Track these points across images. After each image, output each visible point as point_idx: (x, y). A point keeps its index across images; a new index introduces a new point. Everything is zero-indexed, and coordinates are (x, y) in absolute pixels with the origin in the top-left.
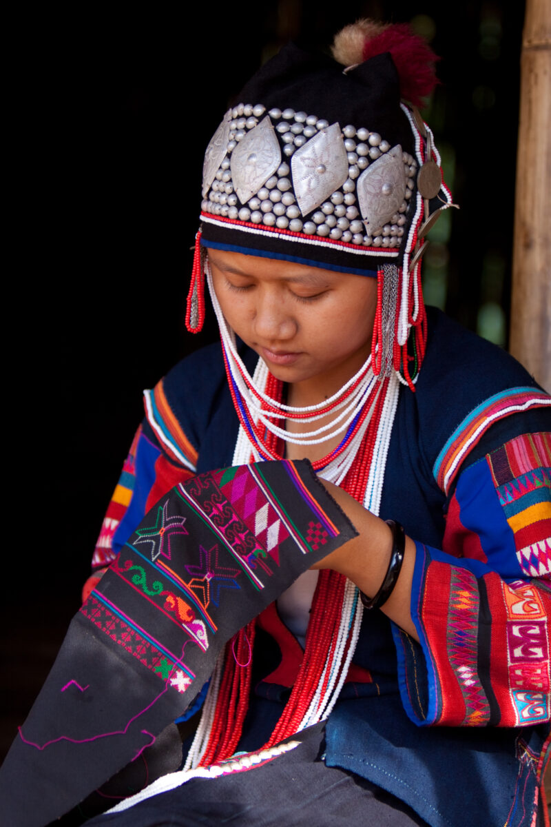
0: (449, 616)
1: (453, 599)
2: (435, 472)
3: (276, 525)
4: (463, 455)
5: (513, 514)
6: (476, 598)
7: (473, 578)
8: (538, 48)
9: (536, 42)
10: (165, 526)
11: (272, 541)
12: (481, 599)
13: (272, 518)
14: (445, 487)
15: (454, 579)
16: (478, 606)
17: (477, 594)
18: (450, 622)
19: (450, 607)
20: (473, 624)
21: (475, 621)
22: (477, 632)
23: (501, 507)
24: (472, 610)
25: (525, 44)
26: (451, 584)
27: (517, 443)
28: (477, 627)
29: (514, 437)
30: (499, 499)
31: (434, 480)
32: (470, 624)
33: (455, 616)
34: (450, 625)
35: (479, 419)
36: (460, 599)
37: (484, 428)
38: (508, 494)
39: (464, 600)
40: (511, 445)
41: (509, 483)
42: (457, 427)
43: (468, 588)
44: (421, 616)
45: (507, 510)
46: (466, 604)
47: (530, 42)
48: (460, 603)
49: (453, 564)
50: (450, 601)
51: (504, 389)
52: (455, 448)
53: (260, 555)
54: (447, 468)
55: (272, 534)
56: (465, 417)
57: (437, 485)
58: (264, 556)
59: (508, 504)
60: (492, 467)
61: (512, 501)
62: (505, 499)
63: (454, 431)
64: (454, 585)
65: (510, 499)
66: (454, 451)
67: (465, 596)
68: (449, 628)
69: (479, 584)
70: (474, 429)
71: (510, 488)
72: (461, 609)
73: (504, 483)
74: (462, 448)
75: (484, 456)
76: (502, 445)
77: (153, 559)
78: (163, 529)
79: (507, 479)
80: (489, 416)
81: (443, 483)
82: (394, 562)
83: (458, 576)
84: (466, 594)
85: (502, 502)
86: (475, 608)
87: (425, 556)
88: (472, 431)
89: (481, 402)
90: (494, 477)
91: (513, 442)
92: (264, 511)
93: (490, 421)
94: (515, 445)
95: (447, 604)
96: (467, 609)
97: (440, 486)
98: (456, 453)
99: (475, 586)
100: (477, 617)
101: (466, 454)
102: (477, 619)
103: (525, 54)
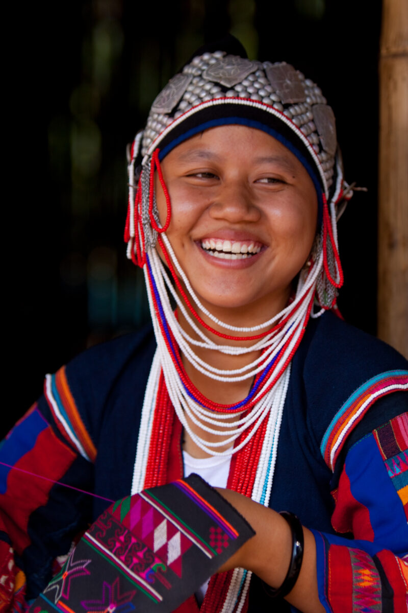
0: (354, 595)
1: (356, 578)
2: (323, 448)
3: (177, 538)
4: (349, 430)
5: (402, 487)
6: (377, 574)
7: (369, 557)
8: (396, 56)
9: (394, 50)
10: (68, 570)
11: (174, 553)
12: (380, 575)
13: (171, 532)
14: (331, 462)
15: (353, 560)
16: (380, 581)
17: (376, 571)
18: (354, 600)
19: (354, 586)
20: (377, 600)
21: (378, 596)
22: (381, 607)
23: (390, 478)
24: (375, 586)
25: (384, 52)
26: (352, 565)
27: (402, 420)
28: (381, 601)
29: (399, 414)
30: (387, 472)
31: (322, 457)
32: (374, 600)
33: (360, 594)
34: (355, 603)
35: (364, 397)
36: (363, 577)
37: (368, 405)
38: (396, 467)
39: (366, 578)
40: (396, 422)
41: (396, 456)
42: (342, 404)
43: (367, 567)
44: (328, 599)
45: (396, 482)
46: (368, 581)
47: (387, 49)
48: (364, 581)
49: (349, 546)
50: (354, 580)
51: (387, 370)
52: (341, 423)
53: (159, 569)
54: (333, 442)
55: (173, 546)
56: (350, 395)
57: (324, 461)
58: (164, 569)
59: (396, 475)
60: (379, 441)
61: (400, 473)
62: (393, 471)
63: (340, 407)
64: (354, 564)
65: (398, 471)
66: (340, 427)
67: (367, 573)
68: (355, 606)
69: (374, 562)
70: (359, 405)
71: (397, 461)
72: (365, 587)
73: (391, 457)
74: (348, 423)
75: (371, 431)
76: (388, 421)
77: (56, 602)
78: (66, 573)
79: (394, 452)
80: (373, 393)
81: (329, 457)
82: (295, 553)
83: (356, 556)
84: (367, 572)
85: (391, 474)
86: (377, 584)
87: (324, 541)
88: (357, 408)
89: (365, 381)
90: (382, 451)
91: (398, 418)
92: (163, 527)
93: (374, 398)
94: (400, 422)
95: (352, 583)
96: (370, 586)
97: (327, 462)
98: (342, 427)
99: (372, 564)
100: (380, 592)
101: (351, 429)
102: (381, 595)
103: (383, 62)
